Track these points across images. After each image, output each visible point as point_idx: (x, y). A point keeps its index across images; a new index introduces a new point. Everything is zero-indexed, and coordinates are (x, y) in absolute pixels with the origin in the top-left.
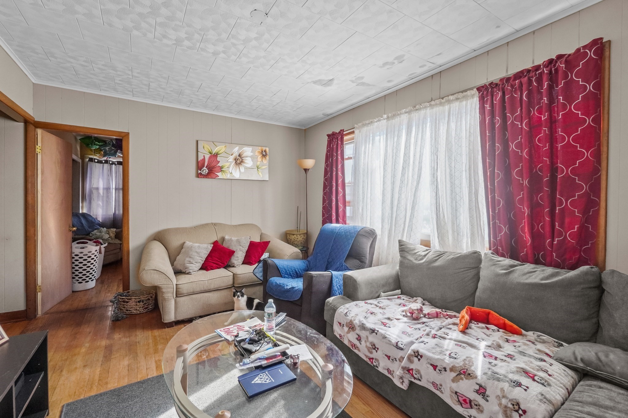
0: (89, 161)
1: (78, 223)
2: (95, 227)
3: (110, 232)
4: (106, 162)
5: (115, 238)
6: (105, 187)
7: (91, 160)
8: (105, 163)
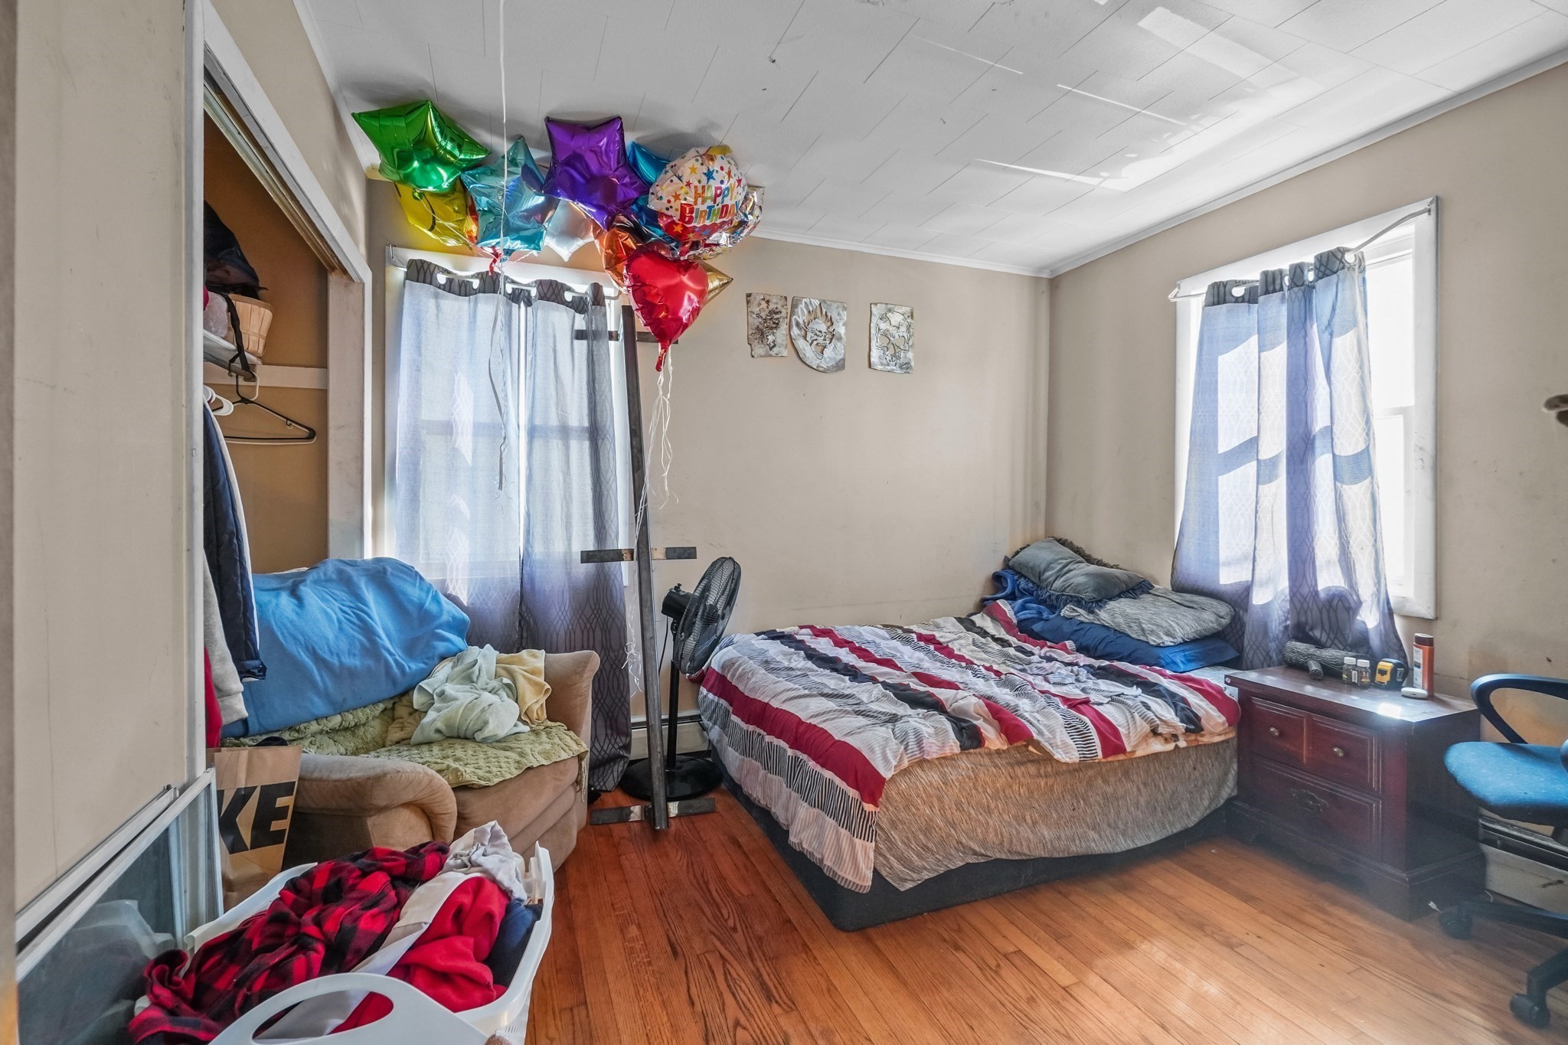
0: (408, 277)
1: (347, 627)
2: (441, 647)
3: (522, 682)
4: (490, 283)
5: (550, 718)
6: (485, 419)
7: (421, 272)
8: (483, 290)
